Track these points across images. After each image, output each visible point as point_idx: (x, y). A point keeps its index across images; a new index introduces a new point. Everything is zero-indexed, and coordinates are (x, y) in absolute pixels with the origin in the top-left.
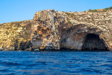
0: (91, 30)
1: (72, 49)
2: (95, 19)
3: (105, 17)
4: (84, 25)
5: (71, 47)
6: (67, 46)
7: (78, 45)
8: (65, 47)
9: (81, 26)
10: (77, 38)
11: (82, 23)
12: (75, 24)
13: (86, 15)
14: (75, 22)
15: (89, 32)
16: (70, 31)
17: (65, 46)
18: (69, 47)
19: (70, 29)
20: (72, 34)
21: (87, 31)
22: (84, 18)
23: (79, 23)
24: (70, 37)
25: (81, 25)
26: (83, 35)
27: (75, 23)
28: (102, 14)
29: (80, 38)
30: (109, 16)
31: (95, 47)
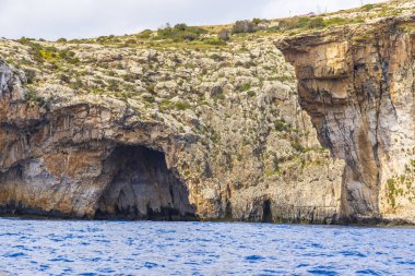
0: (129, 129)
1: (48, 210)
2: (162, 80)
3: (205, 72)
4: (101, 109)
5: (44, 201)
6: (26, 196)
7: (75, 193)
8: (20, 203)
9: (85, 113)
10: (71, 163)
11: (90, 98)
12: (58, 105)
13: (123, 63)
14: (62, 95)
15: (122, 139)
16: (37, 131)
17: (18, 197)
18: (37, 199)
19: (38, 123)
20: (47, 144)
21: (109, 133)
22: (112, 74)
23: (76, 100)
24: (42, 160)
25: (86, 106)
26: (95, 151)
27: (60, 100)
28: (198, 58)
29: (84, 165)
30: (221, 70)
31: (166, 204)
